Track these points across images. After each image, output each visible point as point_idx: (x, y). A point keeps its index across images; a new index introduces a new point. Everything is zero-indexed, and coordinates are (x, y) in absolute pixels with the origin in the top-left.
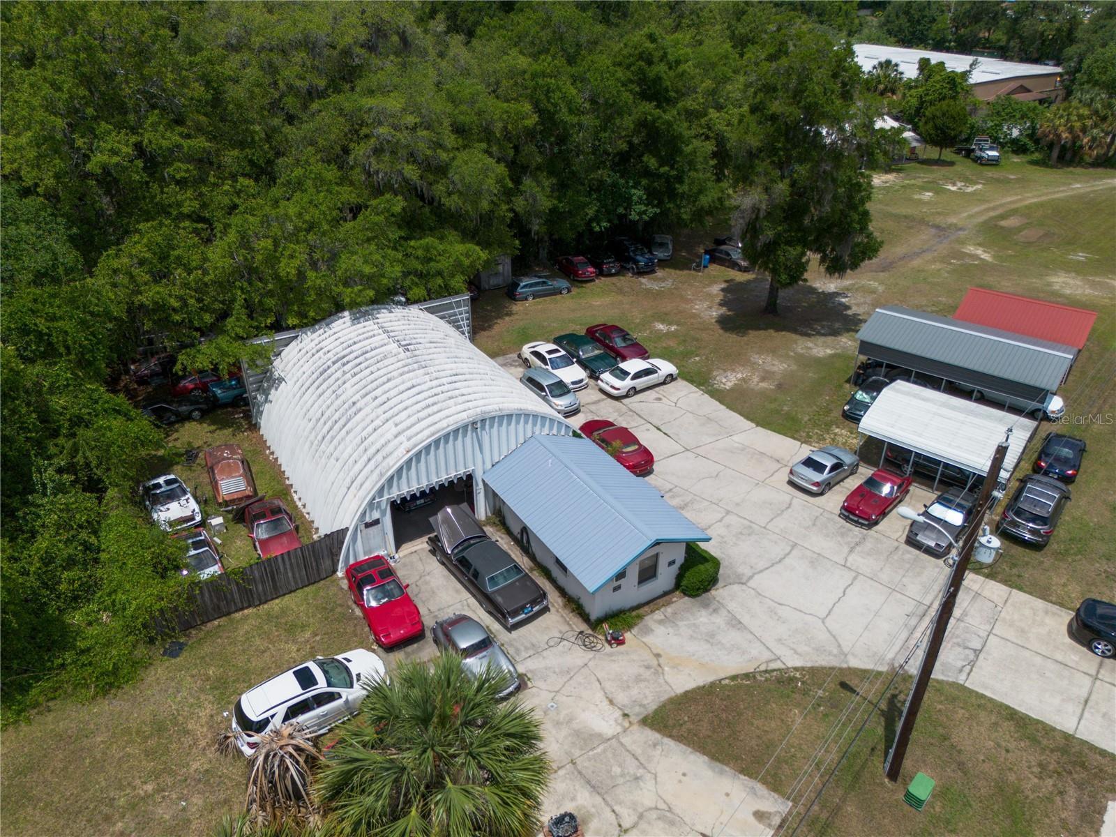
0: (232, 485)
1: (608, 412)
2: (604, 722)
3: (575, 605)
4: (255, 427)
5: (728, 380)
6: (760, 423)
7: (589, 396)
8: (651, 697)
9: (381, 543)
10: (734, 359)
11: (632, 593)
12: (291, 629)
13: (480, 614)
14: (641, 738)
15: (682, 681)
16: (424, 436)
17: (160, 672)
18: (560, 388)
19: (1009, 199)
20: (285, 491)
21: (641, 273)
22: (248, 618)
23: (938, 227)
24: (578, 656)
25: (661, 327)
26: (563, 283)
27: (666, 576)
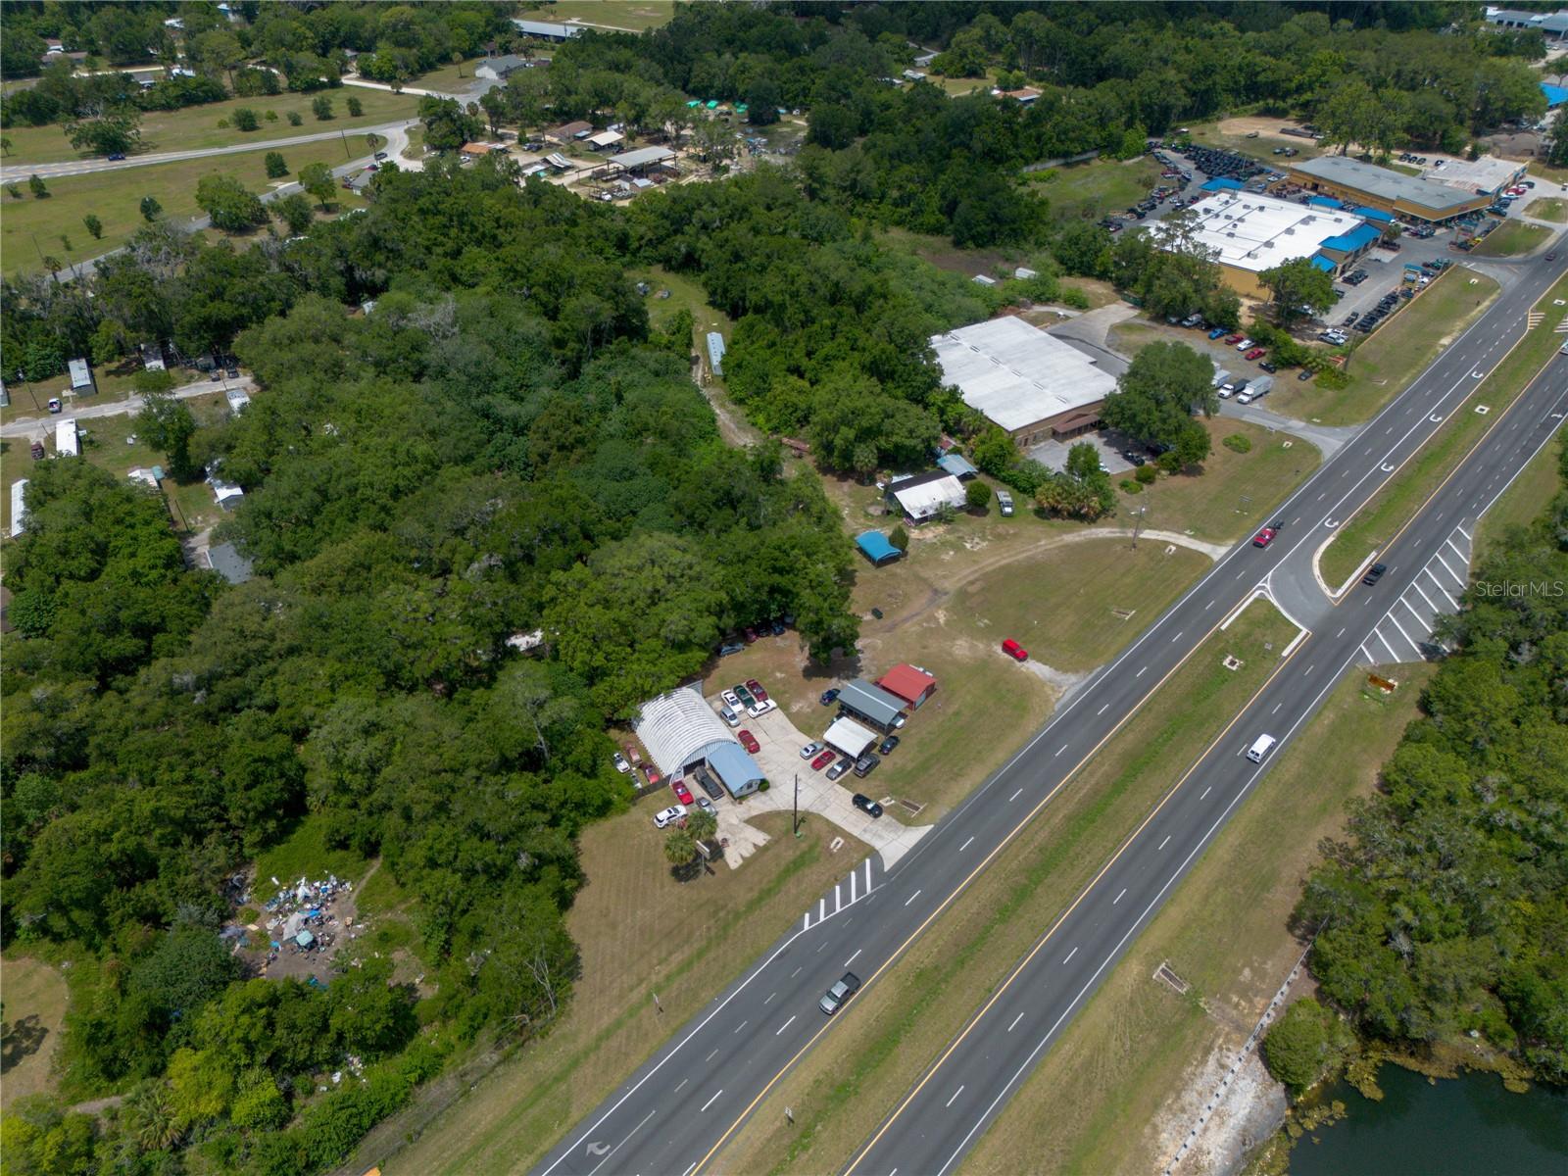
0: (636, 757)
1: (749, 726)
2: (735, 821)
3: (731, 794)
4: (633, 732)
5: (795, 708)
6: (800, 729)
7: (743, 717)
8: (746, 816)
9: (681, 777)
10: (800, 695)
11: (745, 791)
12: (661, 800)
13: (708, 797)
14: (743, 825)
15: (754, 813)
16: (692, 750)
17: (633, 810)
18: (734, 717)
19: (992, 560)
20: (649, 757)
21: (777, 635)
22: (649, 796)
23: (936, 592)
24: (731, 807)
25: (778, 675)
26: (740, 646)
27: (755, 787)
